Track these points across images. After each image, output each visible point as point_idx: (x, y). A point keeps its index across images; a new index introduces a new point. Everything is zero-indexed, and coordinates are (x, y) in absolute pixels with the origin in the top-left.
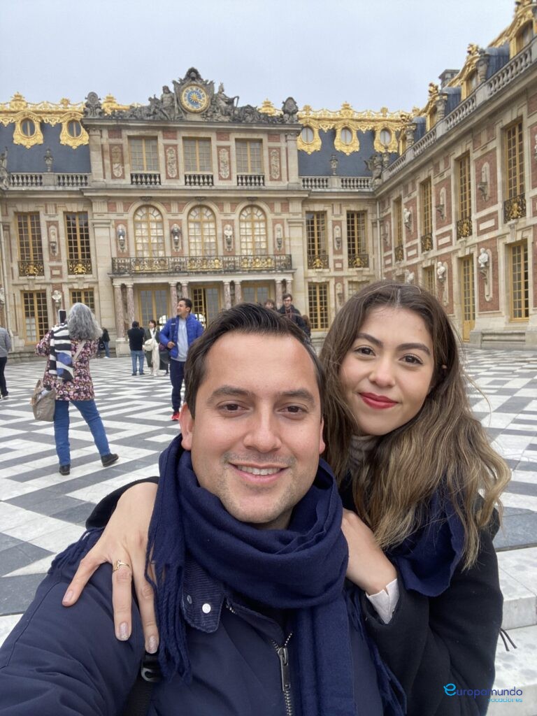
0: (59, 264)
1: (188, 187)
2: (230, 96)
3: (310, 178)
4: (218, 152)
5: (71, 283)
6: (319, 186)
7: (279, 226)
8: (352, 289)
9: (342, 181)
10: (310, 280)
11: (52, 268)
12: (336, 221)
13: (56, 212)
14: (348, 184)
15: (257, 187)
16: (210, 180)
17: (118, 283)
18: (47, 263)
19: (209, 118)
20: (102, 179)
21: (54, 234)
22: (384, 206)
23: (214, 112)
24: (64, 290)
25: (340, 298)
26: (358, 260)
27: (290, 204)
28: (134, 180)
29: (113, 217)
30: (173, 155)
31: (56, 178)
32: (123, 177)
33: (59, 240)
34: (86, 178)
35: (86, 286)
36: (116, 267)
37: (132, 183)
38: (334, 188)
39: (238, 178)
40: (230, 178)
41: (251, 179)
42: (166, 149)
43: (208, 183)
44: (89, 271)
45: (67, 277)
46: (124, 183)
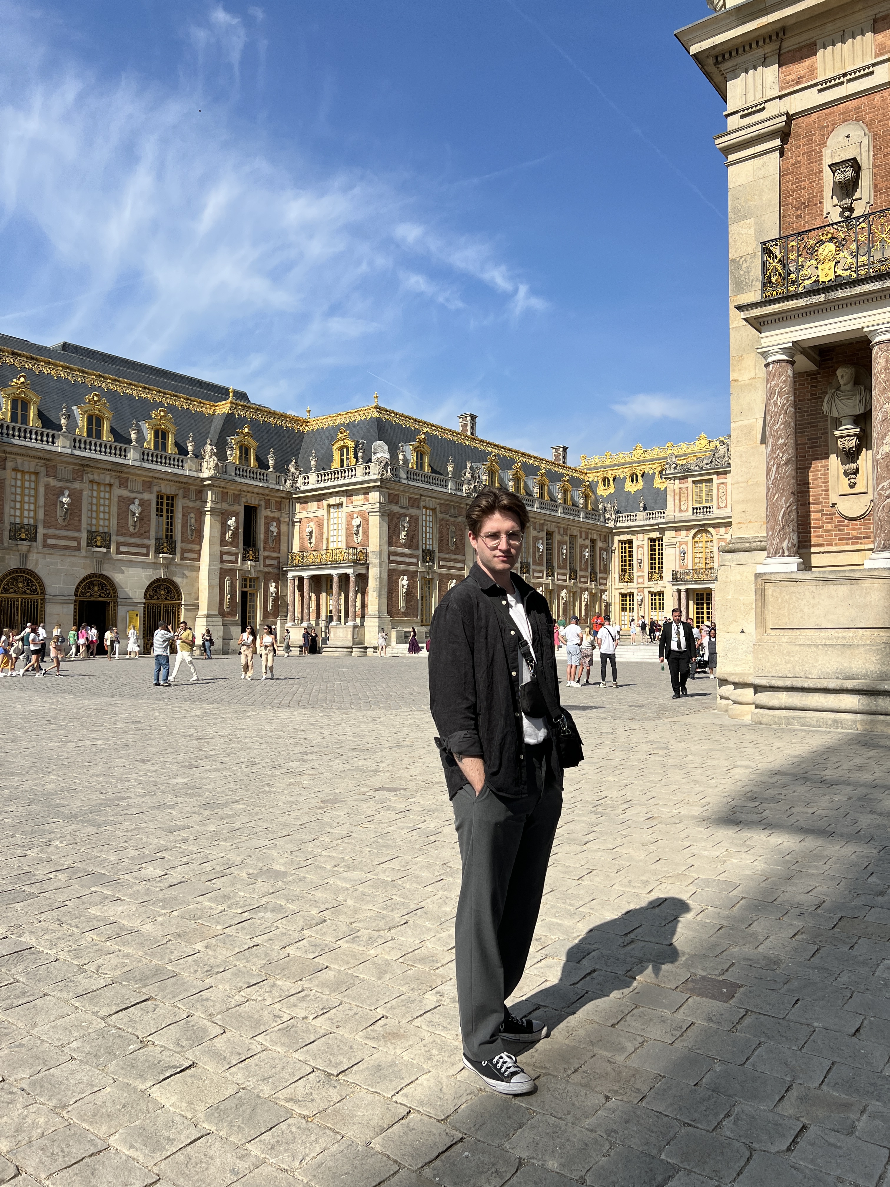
0: (643, 574)
5: (650, 587)
11: (639, 577)
13: (643, 539)
17: (677, 588)
18: (636, 574)
20: (673, 514)
21: (642, 554)
24: (645, 593)
28: (695, 512)
29: (678, 540)
31: (645, 514)
32: (687, 510)
33: (644, 557)
34: (663, 514)
35: (659, 590)
36: (676, 577)
37: (693, 514)
42: (718, 487)
44: (661, 578)
45: (647, 583)
46: (689, 514)
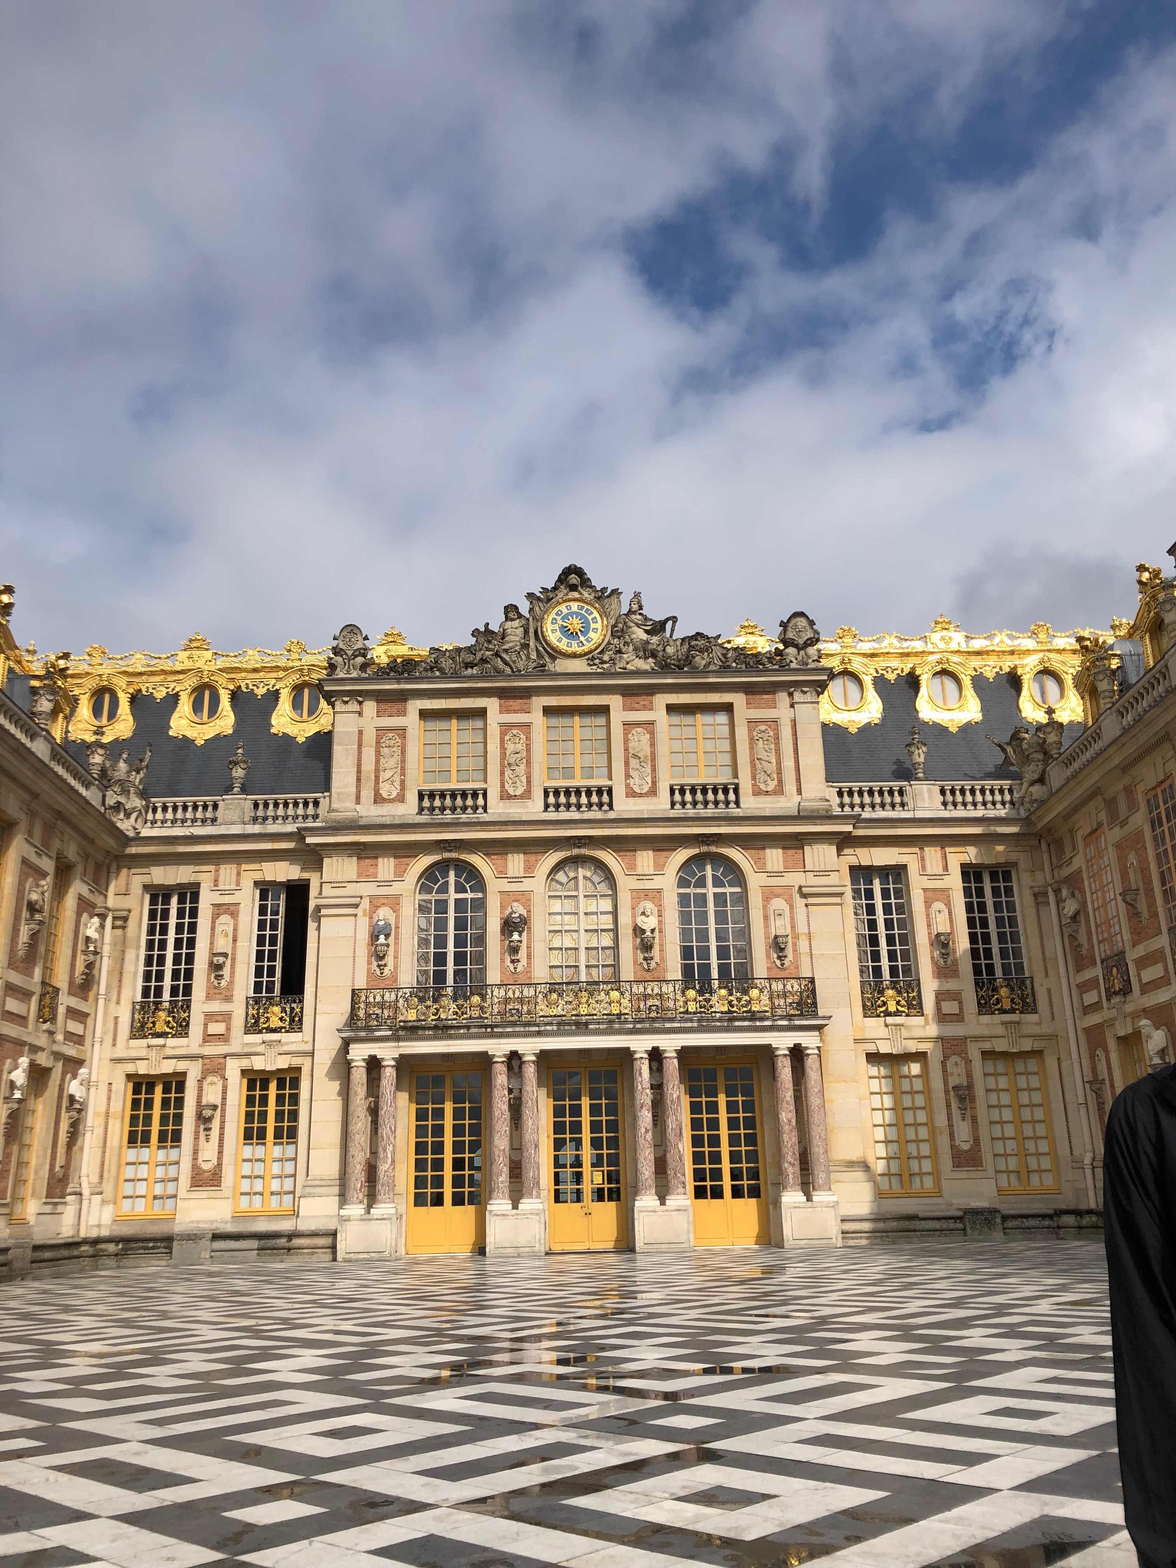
0: (225, 1007)
1: (552, 815)
2: (658, 616)
3: (855, 786)
4: (626, 735)
5: (248, 1055)
6: (883, 805)
7: (778, 904)
8: (996, 1075)
9: (943, 792)
10: (871, 1048)
11: (210, 1017)
12: (934, 890)
13: (238, 884)
14: (959, 798)
15: (721, 810)
16: (605, 798)
17: (359, 1053)
18: (200, 1006)
19: (605, 666)
20: (350, 804)
21: (226, 936)
22: (1061, 851)
23: (620, 652)
24: (228, 1074)
25: (962, 1099)
26: (1004, 992)
27: (807, 849)
28: (426, 803)
29: (368, 889)
30: (519, 747)
31: (249, 805)
32: (401, 798)
33: (234, 948)
34: (316, 803)
35: (283, 1063)
36: (361, 1013)
37: (421, 810)
38: (925, 809)
39: (672, 792)
40: (653, 792)
41: (704, 791)
42: (503, 734)
43: (600, 805)
44: (295, 1023)
45: (239, 1040)
46: (408, 810)
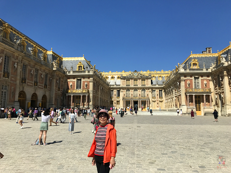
4: (139, 81)
6: (155, 86)
7: (147, 92)
12: (157, 91)
13: (116, 90)
14: (159, 85)
17: (123, 100)
18: (114, 97)
19: (137, 77)
20: (122, 85)
21: (115, 93)
24: (116, 101)
26: (161, 97)
27: (149, 89)
31: (116, 85)
40: (140, 85)
41: (143, 85)
42: (131, 81)
43: (137, 86)
44: (119, 98)
45: (116, 99)
46: (125, 86)
